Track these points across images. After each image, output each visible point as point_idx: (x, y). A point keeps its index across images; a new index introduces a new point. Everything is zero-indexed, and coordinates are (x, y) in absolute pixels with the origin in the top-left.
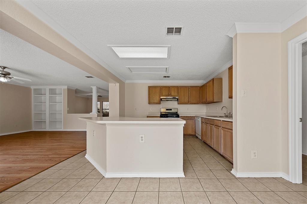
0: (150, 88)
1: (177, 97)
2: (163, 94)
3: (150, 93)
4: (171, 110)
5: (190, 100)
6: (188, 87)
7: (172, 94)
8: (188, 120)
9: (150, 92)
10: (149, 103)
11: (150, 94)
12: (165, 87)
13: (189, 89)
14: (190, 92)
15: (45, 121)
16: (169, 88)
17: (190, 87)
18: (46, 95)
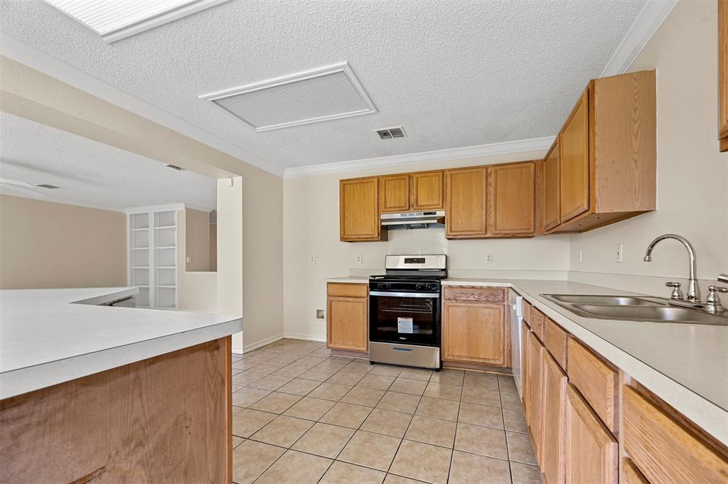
0: (345, 184)
1: (440, 214)
2: (388, 205)
3: (346, 203)
4: (422, 261)
5: (491, 221)
6: (486, 167)
7: (423, 200)
8: (477, 301)
9: (346, 199)
10: (343, 239)
11: (346, 207)
12: (397, 175)
13: (487, 176)
14: (491, 189)
15: (148, 288)
16: (409, 179)
17: (494, 166)
18: (148, 227)
